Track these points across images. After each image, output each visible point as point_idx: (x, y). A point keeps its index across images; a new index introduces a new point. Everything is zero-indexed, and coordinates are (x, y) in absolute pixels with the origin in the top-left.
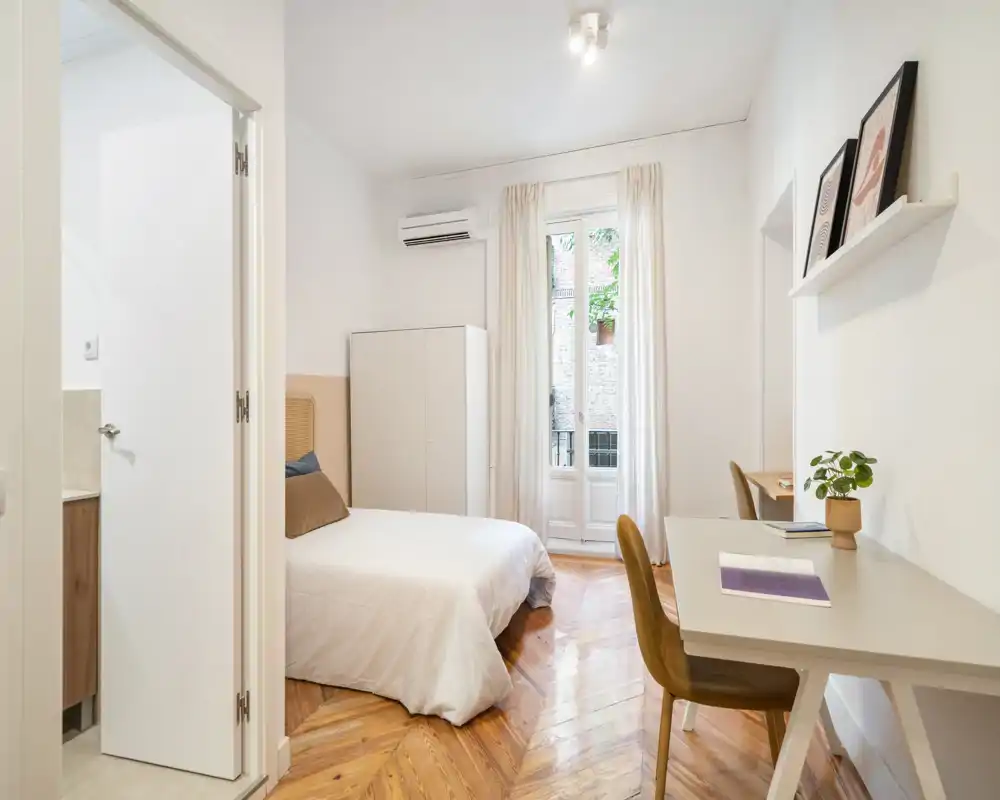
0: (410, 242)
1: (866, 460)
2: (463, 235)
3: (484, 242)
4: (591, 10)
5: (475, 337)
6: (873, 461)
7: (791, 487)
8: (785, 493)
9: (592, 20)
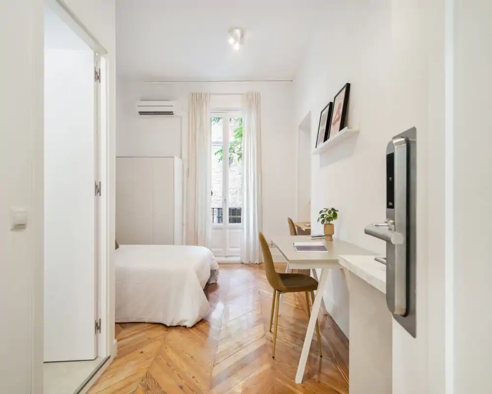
0: (141, 113)
1: (336, 211)
2: (170, 113)
3: (181, 117)
4: (237, 28)
5: (177, 162)
6: (338, 211)
7: (310, 226)
8: (309, 228)
9: (238, 32)
